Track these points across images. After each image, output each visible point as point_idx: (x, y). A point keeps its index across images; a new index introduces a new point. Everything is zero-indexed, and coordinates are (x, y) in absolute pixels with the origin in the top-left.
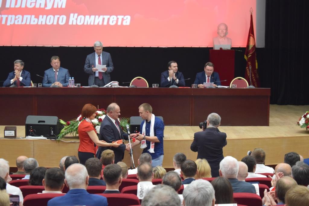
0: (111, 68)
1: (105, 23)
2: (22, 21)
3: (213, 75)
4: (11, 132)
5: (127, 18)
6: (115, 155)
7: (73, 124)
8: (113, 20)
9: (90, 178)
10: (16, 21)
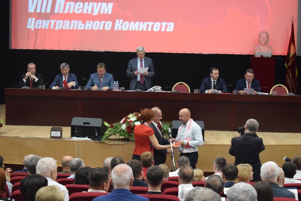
0: (152, 73)
1: (149, 29)
3: (253, 82)
4: (57, 133)
5: (171, 25)
7: (116, 126)
8: (157, 26)
10: (64, 26)
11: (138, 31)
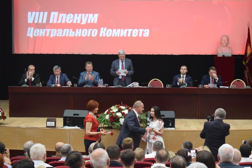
0: (132, 71)
2: (62, 34)
4: (52, 123)
5: (147, 31)
6: (134, 142)
7: (101, 117)
9: (110, 161)
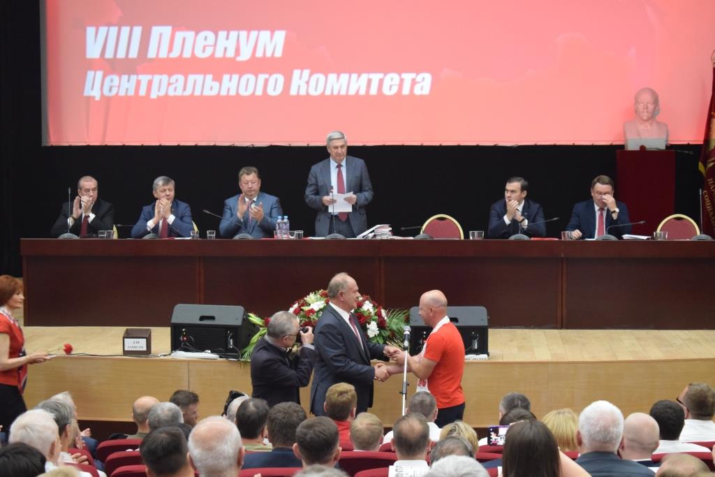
0: (368, 194)
4: (138, 342)
8: (391, 83)
10: (171, 88)
11: (347, 97)
